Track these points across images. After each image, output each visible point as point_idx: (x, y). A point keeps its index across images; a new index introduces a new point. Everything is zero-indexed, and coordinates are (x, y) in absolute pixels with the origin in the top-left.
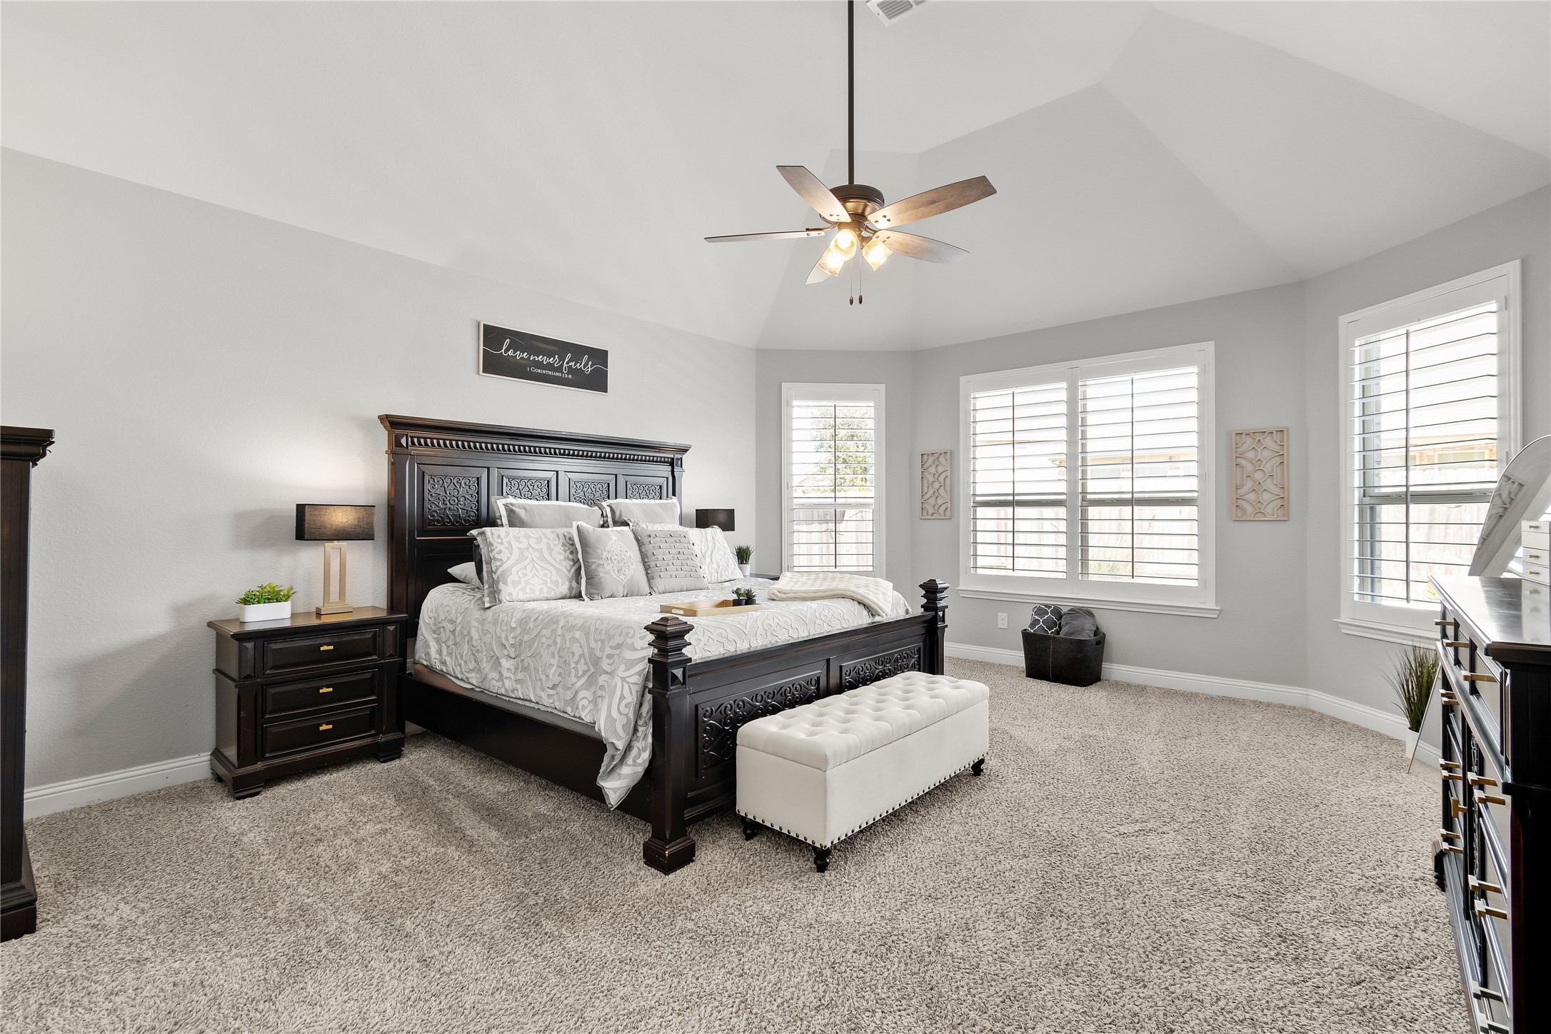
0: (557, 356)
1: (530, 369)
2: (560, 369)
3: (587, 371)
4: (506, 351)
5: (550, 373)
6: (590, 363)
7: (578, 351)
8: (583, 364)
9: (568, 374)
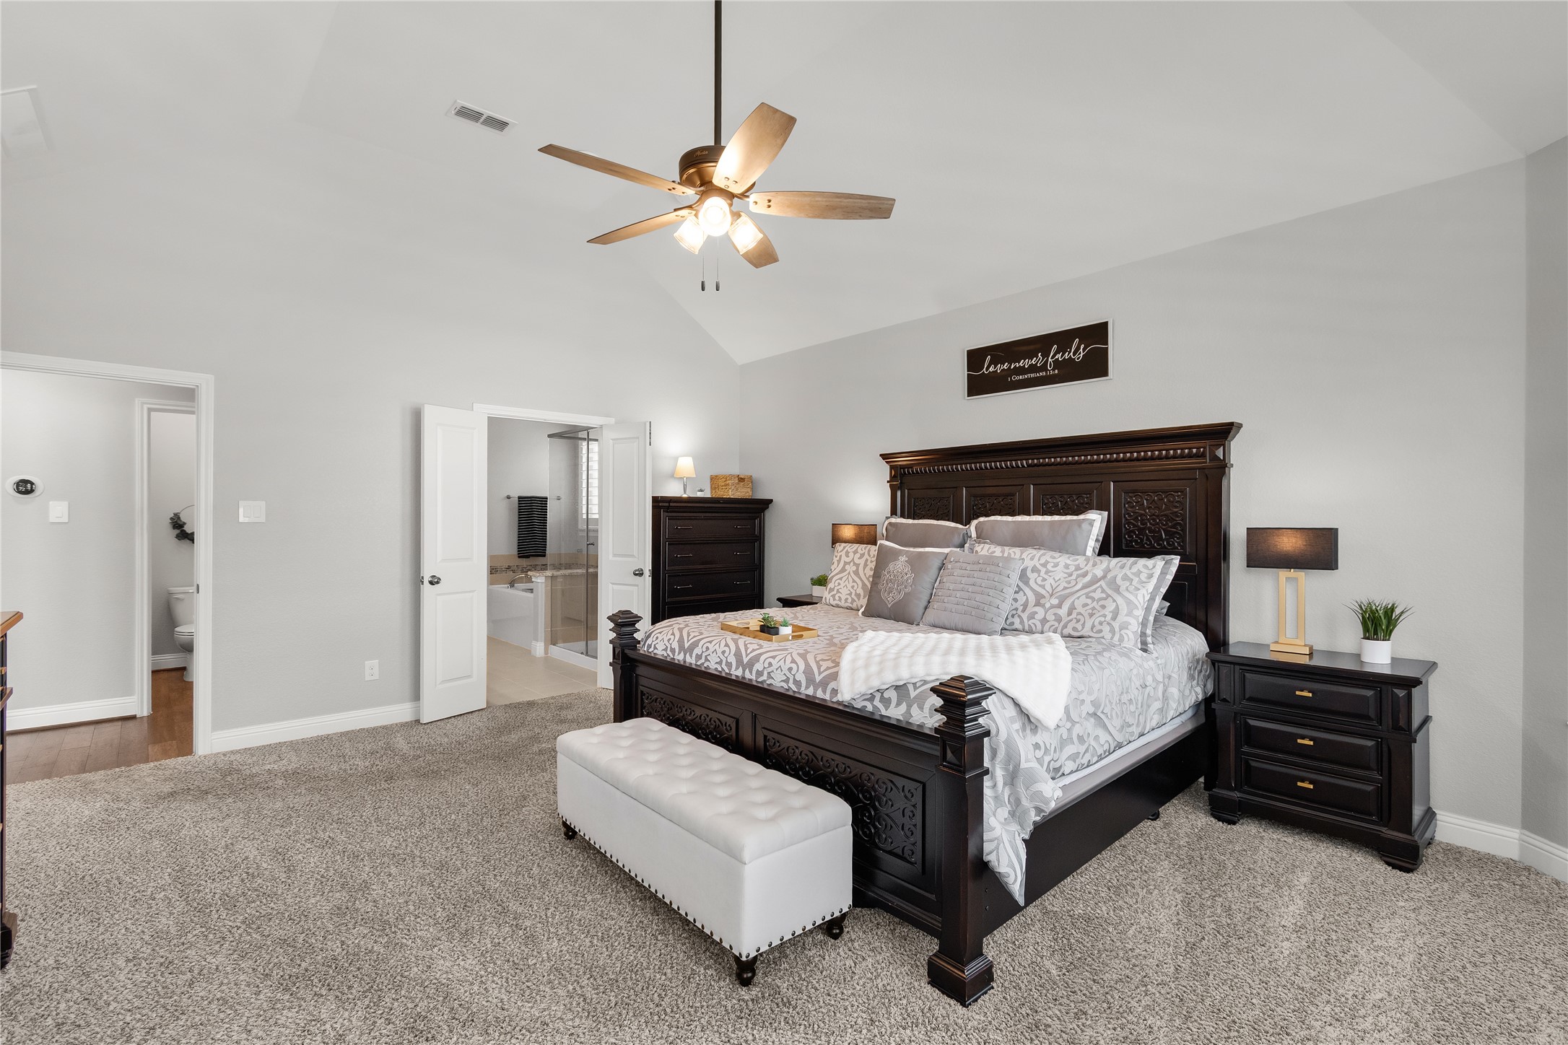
0: (1040, 354)
1: (1011, 379)
2: (1044, 368)
3: (1078, 359)
4: (989, 368)
5: (1032, 375)
6: (1082, 346)
7: (1063, 339)
8: (1073, 351)
9: (1053, 370)
